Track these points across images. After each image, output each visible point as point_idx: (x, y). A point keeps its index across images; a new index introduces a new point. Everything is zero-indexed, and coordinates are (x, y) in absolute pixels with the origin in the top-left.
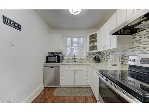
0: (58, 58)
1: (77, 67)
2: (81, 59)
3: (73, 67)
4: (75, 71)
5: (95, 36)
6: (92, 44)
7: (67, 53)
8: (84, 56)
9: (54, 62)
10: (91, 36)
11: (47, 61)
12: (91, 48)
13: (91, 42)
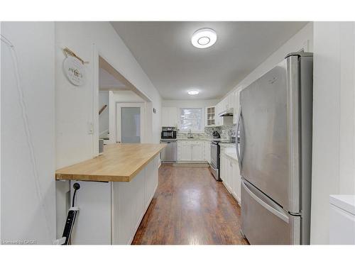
0: (175, 133)
1: (195, 142)
2: (199, 135)
3: (190, 142)
4: (192, 146)
5: (213, 109)
6: (211, 118)
7: (184, 128)
8: (202, 131)
9: (170, 137)
10: (209, 109)
11: (163, 137)
12: (209, 122)
13: (209, 116)
